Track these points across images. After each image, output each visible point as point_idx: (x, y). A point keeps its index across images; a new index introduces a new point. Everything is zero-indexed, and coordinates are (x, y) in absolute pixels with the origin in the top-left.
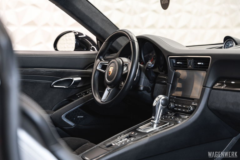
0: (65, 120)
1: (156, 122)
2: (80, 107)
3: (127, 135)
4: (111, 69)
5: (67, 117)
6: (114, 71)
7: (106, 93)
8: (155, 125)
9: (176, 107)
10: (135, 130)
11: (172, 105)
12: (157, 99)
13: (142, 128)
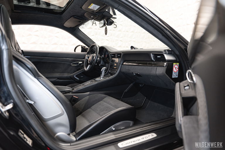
0: (76, 77)
1: (102, 77)
2: (81, 73)
3: (91, 81)
4: (90, 58)
5: (76, 76)
6: (91, 59)
7: (88, 67)
8: (102, 78)
9: (111, 72)
10: (94, 80)
11: (110, 71)
12: (103, 68)
13: (97, 79)
